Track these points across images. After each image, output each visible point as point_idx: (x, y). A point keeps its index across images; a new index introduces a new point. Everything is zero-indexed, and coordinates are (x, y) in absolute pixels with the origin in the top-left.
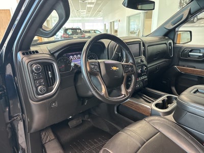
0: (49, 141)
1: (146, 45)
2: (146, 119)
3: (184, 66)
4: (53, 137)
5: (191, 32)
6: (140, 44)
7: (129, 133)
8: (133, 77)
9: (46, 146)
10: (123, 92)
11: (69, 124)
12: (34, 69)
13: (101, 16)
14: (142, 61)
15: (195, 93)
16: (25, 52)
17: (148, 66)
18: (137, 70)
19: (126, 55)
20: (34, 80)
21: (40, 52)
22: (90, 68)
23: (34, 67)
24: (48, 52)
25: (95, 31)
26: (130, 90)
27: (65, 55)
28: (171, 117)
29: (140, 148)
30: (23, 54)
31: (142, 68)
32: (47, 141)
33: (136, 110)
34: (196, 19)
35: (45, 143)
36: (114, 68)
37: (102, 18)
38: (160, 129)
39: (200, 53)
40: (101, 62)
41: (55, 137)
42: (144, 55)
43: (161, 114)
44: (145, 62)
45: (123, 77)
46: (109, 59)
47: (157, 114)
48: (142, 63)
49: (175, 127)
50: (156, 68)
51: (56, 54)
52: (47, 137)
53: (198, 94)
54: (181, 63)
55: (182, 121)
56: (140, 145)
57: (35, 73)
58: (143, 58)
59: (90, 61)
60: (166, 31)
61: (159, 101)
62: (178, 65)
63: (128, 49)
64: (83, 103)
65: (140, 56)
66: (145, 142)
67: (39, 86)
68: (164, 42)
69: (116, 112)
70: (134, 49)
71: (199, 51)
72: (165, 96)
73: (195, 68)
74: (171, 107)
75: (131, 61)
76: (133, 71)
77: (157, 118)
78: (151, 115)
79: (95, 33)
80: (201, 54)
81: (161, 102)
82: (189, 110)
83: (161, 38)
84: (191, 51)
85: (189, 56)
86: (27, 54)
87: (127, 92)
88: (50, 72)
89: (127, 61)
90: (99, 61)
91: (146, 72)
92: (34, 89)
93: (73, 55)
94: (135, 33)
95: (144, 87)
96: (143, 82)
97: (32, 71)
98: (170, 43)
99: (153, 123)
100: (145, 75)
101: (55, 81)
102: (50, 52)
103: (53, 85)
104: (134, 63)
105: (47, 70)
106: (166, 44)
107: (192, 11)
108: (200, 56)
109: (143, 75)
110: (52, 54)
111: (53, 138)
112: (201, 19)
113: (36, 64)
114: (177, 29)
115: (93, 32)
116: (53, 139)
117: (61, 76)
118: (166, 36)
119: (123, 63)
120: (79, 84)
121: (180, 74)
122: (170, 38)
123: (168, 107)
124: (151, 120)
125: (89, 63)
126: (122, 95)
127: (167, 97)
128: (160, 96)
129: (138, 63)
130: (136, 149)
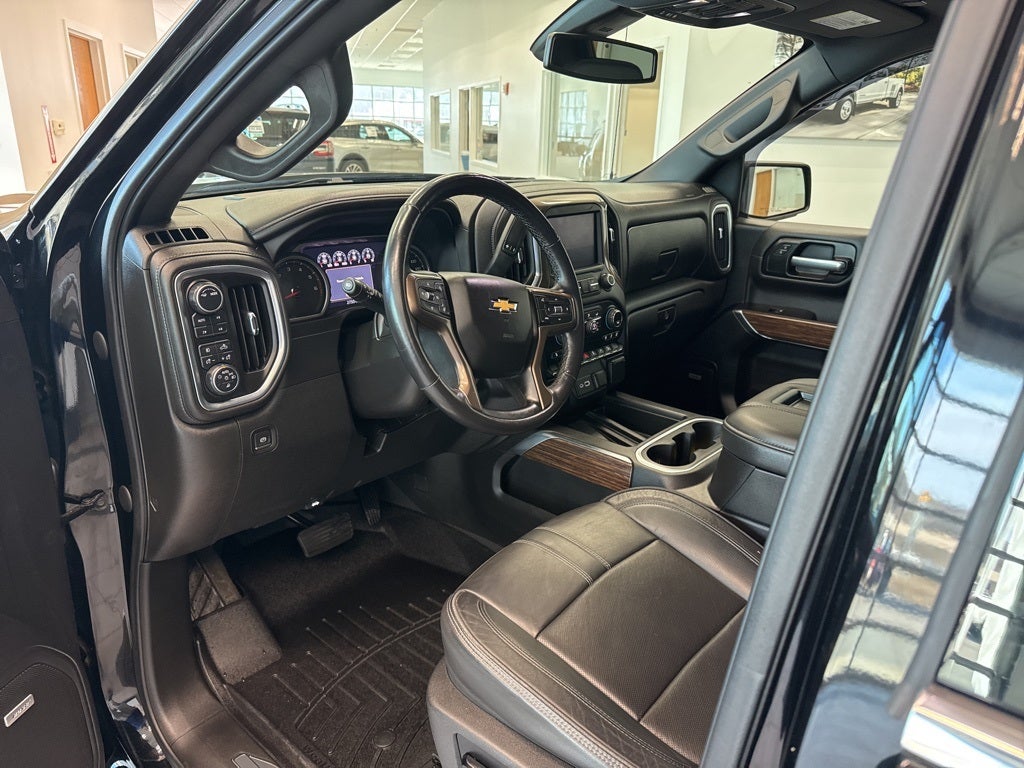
0: (218, 610)
1: (623, 222)
2: (614, 500)
3: (771, 311)
4: (231, 594)
5: (806, 170)
6: (597, 214)
7: (550, 544)
8: (569, 342)
9: (206, 628)
10: (533, 394)
11: (300, 539)
12: (195, 298)
13: (415, 57)
14: (604, 285)
15: (788, 402)
16: (155, 230)
17: (629, 306)
18: (583, 317)
19: (543, 254)
20: (196, 342)
21: (212, 233)
22: (418, 299)
23: (197, 292)
24: (241, 236)
25: (381, 127)
26: (556, 389)
27: (300, 248)
28: (701, 492)
29: (587, 586)
30: (151, 239)
31: (604, 313)
32: (208, 610)
33: (575, 473)
34: (847, 105)
35: (200, 618)
36: (503, 305)
37: (419, 67)
38: (661, 531)
39: (833, 259)
40: (453, 281)
41: (242, 594)
42: (615, 261)
43: (667, 482)
44: (616, 291)
45: (533, 340)
46: (473, 270)
47: (654, 482)
48: (604, 294)
49: (714, 523)
50: (661, 316)
51: (274, 246)
52: (208, 594)
53: (798, 406)
54: (761, 298)
55: (739, 502)
56: (587, 578)
57: (200, 315)
58: (610, 272)
59: (416, 274)
60: (706, 161)
61: (664, 438)
62: (749, 306)
63: (550, 235)
64: (369, 448)
65: (596, 262)
66: (605, 570)
67: (213, 365)
68: (696, 209)
69: (498, 491)
70: (575, 233)
71: (829, 251)
72: (686, 424)
73: (814, 318)
74: (704, 458)
75: (562, 279)
76: (567, 317)
77: (650, 493)
78: (632, 485)
79: (386, 137)
80: (837, 264)
81: (671, 442)
82: (759, 461)
83: (683, 193)
84: (800, 250)
85: (793, 268)
86: (166, 240)
87: (545, 394)
88: (251, 315)
89: (546, 282)
90: (448, 276)
91: (620, 330)
92: (196, 376)
93: (331, 251)
94: (580, 151)
95: (612, 388)
96: (606, 370)
97: (189, 307)
98: (721, 215)
99: (638, 512)
100: (615, 341)
101: (269, 352)
102: (250, 236)
103: (263, 364)
104: (572, 288)
105: (242, 307)
106: (702, 215)
107: (804, 90)
108: (832, 271)
109: (609, 343)
110: (257, 245)
111: (234, 596)
112: (870, 106)
113: (200, 279)
114: (748, 157)
115: (372, 131)
116: (231, 604)
117: (293, 331)
118: (708, 184)
119: (533, 288)
120: (360, 364)
121: (756, 343)
122: (721, 194)
123: (694, 458)
124: (630, 502)
125: (413, 281)
126: (529, 403)
127: (696, 426)
128: (669, 422)
129: (590, 292)
130: (574, 588)
